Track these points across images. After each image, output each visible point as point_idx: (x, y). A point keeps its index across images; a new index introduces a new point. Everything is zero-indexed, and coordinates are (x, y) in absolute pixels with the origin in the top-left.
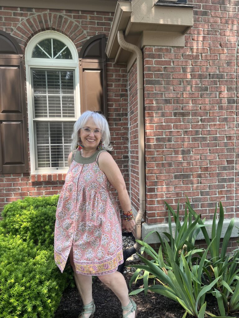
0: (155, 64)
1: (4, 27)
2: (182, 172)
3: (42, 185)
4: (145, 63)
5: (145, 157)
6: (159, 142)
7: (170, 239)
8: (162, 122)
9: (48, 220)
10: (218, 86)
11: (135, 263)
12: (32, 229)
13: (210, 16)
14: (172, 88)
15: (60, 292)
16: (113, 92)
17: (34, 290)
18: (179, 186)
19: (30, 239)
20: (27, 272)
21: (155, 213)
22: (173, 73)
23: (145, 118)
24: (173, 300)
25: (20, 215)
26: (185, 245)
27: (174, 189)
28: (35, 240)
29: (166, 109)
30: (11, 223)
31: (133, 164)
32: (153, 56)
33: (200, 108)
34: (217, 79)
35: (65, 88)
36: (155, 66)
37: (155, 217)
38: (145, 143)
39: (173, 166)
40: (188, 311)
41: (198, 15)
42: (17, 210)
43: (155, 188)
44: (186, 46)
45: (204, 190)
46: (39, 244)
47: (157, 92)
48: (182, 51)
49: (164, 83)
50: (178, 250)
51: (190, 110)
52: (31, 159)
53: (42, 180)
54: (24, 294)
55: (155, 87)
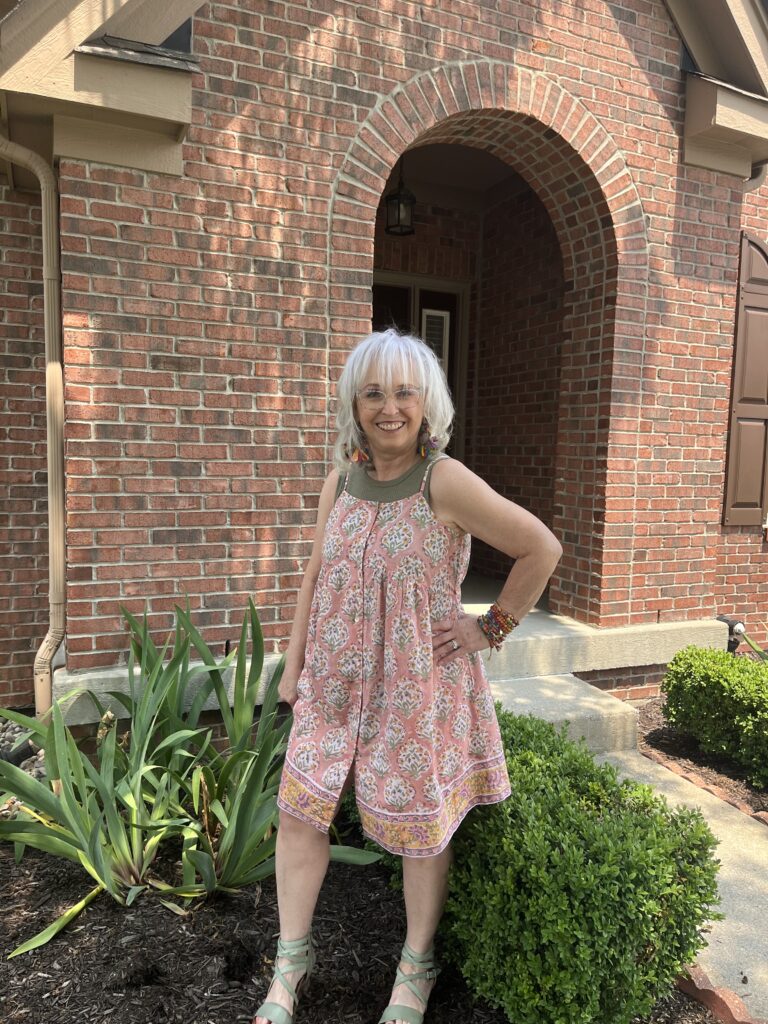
0: (91, 210)
2: (173, 525)
4: (61, 207)
6: (106, 438)
8: (115, 380)
10: (280, 295)
13: (259, 98)
14: (144, 287)
18: (165, 562)
21: (91, 639)
22: (148, 246)
26: (108, 712)
27: (152, 571)
29: (128, 345)
32: (86, 190)
33: (230, 351)
34: (277, 275)
36: (91, 218)
37: (90, 649)
39: (150, 507)
41: (222, 92)
43: (91, 568)
44: (186, 175)
45: (238, 574)
47: (98, 295)
48: (175, 186)
49: (122, 272)
51: (199, 354)
55: (94, 280)
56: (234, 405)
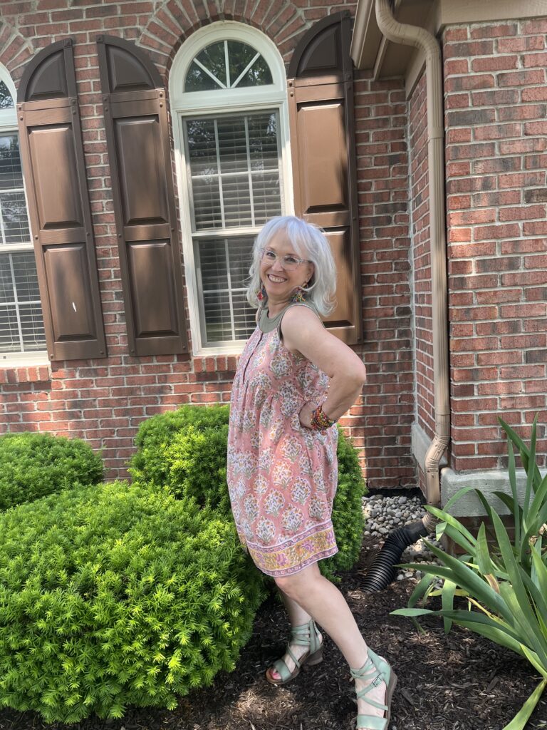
1: (122, 28)
2: (544, 345)
3: (217, 380)
4: (446, 71)
5: (448, 310)
6: (486, 271)
7: (512, 509)
11: (425, 559)
12: (193, 474)
14: (519, 127)
17: (193, 601)
18: (537, 379)
19: (190, 494)
20: (181, 563)
21: (473, 445)
22: (523, 88)
23: (448, 213)
25: (169, 444)
26: (544, 525)
27: (525, 388)
28: (199, 498)
29: (504, 184)
30: (152, 461)
31: (422, 329)
32: (467, 50)
35: (259, 157)
36: (472, 74)
37: (473, 454)
38: (447, 276)
39: (523, 330)
42: (163, 433)
43: (473, 385)
46: (208, 506)
47: (479, 143)
48: (546, 27)
49: (499, 117)
50: (529, 535)
52: (191, 322)
53: (216, 369)
54: (175, 607)
55: (475, 130)
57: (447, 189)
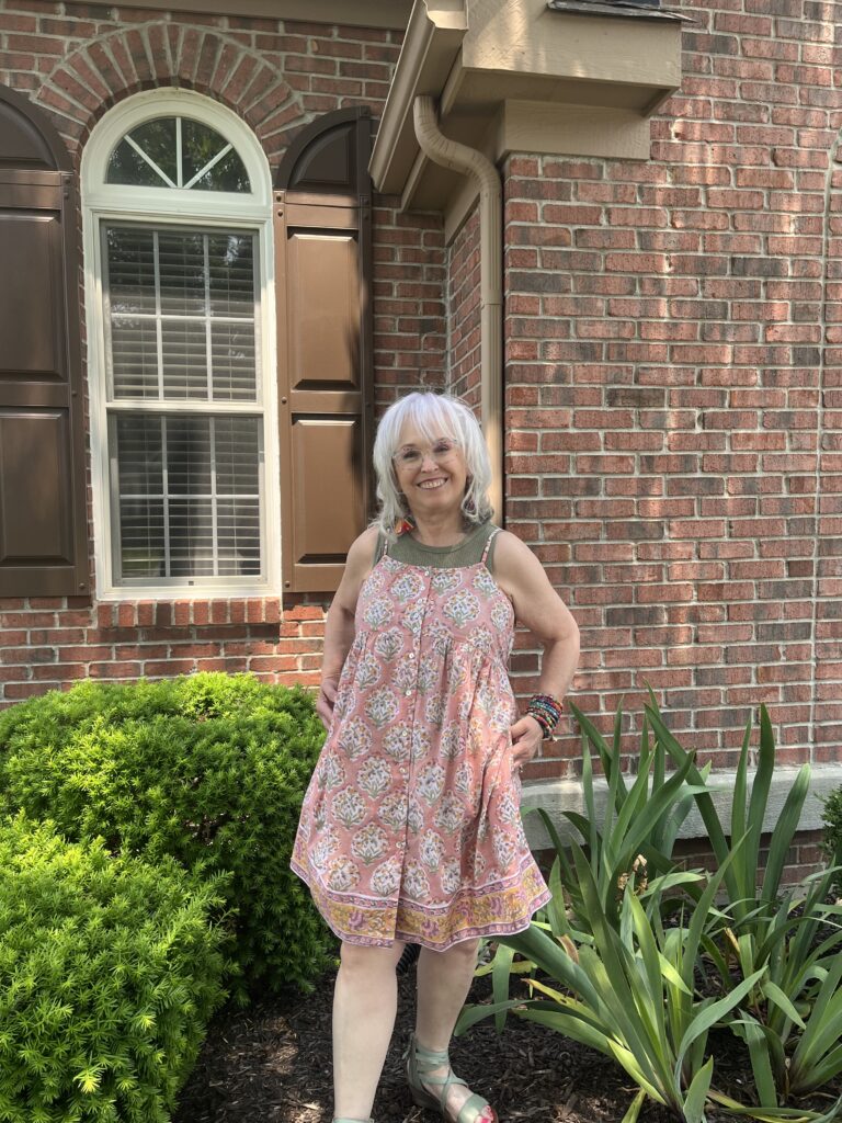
0: (543, 216)
1: (7, 71)
2: (630, 602)
3: (136, 640)
4: (508, 215)
6: (556, 495)
7: (587, 837)
8: (566, 423)
9: (159, 766)
10: (762, 300)
12: (101, 797)
13: (739, 53)
14: (601, 304)
15: (196, 1024)
16: (392, 313)
17: (104, 1017)
18: (620, 649)
19: (93, 832)
20: (82, 952)
22: (607, 252)
23: (507, 410)
24: (594, 1051)
25: (58, 747)
26: (640, 857)
27: (606, 660)
28: (107, 838)
29: (581, 378)
30: (24, 777)
32: (537, 191)
33: (700, 379)
34: (759, 276)
35: (223, 296)
36: (543, 224)
38: (504, 498)
39: (603, 580)
40: (649, 1089)
41: (696, 50)
42: (47, 728)
43: (536, 656)
44: (652, 159)
45: (706, 663)
46: (124, 852)
47: (549, 318)
48: (639, 175)
49: (575, 287)
50: (617, 875)
51: (663, 385)
52: (96, 544)
53: (136, 621)
54: (72, 1029)
55: (545, 300)
56: (704, 446)
57: (507, 374)
